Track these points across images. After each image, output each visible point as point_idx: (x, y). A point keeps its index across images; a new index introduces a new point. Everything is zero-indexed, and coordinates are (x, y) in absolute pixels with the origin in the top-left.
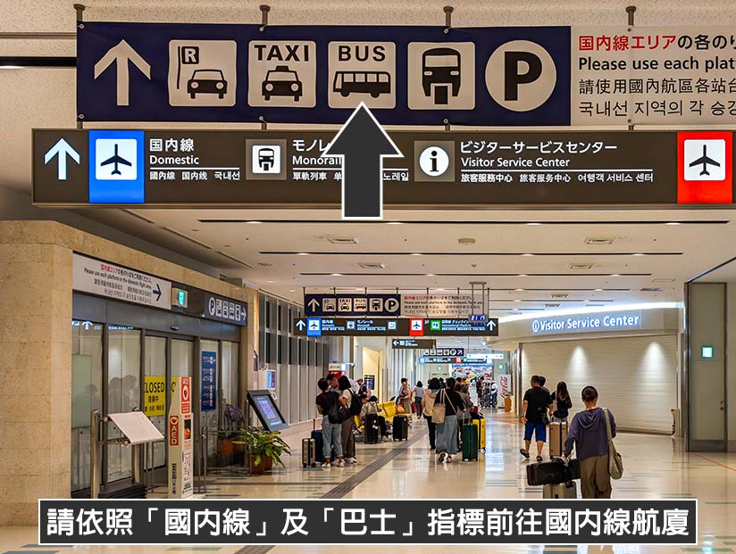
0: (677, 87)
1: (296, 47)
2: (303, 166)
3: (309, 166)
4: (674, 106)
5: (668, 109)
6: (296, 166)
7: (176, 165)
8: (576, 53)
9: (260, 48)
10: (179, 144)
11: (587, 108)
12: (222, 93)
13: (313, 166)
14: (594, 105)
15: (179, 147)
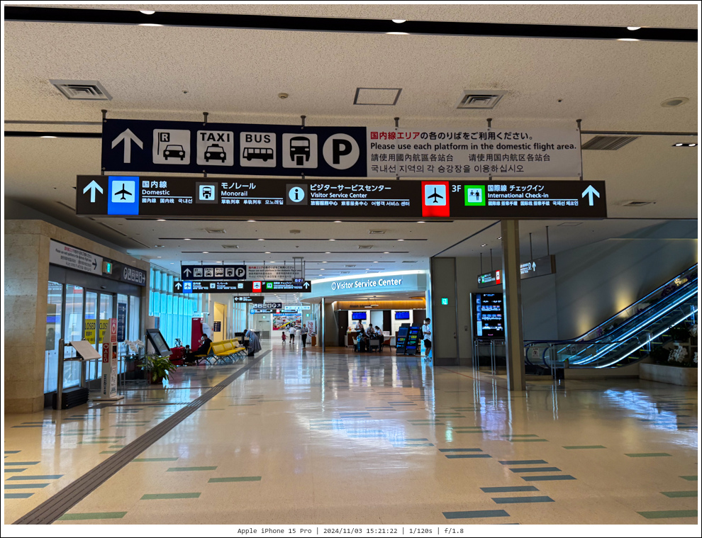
0: (420, 158)
1: (223, 134)
2: (227, 196)
3: (230, 196)
4: (419, 168)
5: (416, 169)
6: (223, 196)
7: (156, 195)
8: (369, 141)
9: (203, 134)
10: (159, 184)
11: (375, 168)
12: (182, 157)
13: (232, 196)
14: (379, 167)
15: (159, 185)
